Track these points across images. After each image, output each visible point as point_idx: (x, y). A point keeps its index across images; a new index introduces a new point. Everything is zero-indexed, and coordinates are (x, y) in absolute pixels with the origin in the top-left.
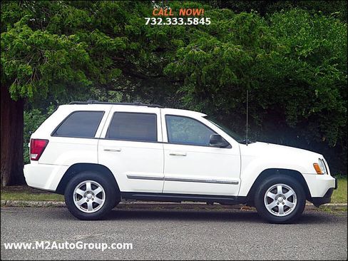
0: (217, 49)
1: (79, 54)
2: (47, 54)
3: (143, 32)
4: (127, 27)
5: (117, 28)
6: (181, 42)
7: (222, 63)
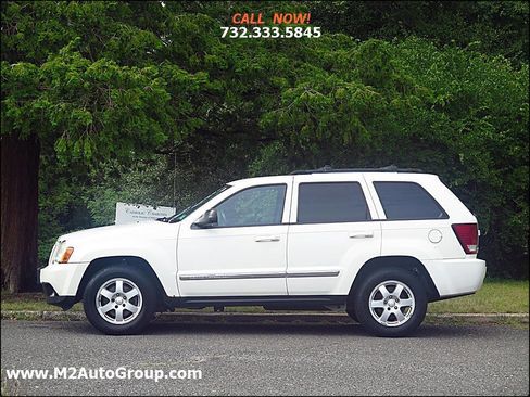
0: (340, 91)
1: (156, 95)
2: (115, 94)
3: (231, 66)
4: (207, 57)
5: (194, 60)
6: (284, 81)
7: (347, 111)
